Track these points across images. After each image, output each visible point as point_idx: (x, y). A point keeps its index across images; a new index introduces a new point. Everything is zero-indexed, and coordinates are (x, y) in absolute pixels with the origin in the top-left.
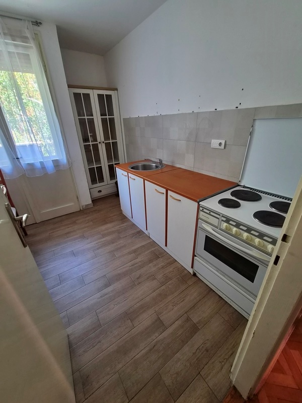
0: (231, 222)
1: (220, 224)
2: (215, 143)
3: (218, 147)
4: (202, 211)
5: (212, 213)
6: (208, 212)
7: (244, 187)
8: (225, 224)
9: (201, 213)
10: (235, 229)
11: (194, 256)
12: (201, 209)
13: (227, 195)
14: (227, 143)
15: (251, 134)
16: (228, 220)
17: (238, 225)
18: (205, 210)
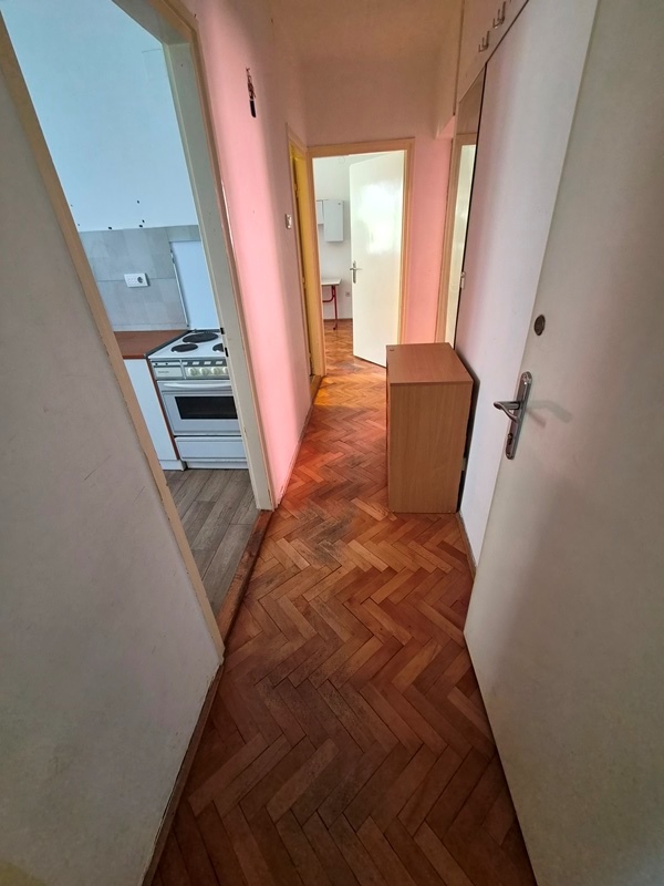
0: (194, 363)
1: (184, 372)
2: (131, 279)
3: (138, 284)
4: (157, 366)
5: (169, 364)
6: (164, 364)
7: (196, 331)
8: (189, 369)
9: (156, 370)
10: (201, 369)
11: (173, 437)
12: (154, 364)
13: (180, 342)
14: (149, 277)
15: (174, 261)
16: (190, 363)
17: (202, 362)
18: (159, 364)
